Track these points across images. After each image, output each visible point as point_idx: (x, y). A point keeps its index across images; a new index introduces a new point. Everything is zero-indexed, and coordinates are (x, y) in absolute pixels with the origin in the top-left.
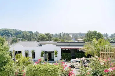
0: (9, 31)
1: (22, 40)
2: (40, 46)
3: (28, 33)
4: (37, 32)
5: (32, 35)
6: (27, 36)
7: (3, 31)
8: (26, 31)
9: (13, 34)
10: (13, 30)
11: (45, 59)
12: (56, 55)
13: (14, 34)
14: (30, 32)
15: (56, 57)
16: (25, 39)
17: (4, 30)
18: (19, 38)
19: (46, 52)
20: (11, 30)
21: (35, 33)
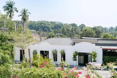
0: (46, 23)
1: (61, 36)
2: (73, 45)
3: (70, 26)
4: (82, 25)
5: (75, 29)
6: (68, 30)
7: (38, 24)
8: (68, 24)
9: (50, 28)
10: (51, 22)
11: (79, 64)
12: (94, 59)
13: (52, 28)
14: (74, 25)
15: (95, 61)
16: (65, 34)
17: (40, 22)
18: (58, 33)
19: (80, 54)
20: (49, 23)
21: (80, 26)
